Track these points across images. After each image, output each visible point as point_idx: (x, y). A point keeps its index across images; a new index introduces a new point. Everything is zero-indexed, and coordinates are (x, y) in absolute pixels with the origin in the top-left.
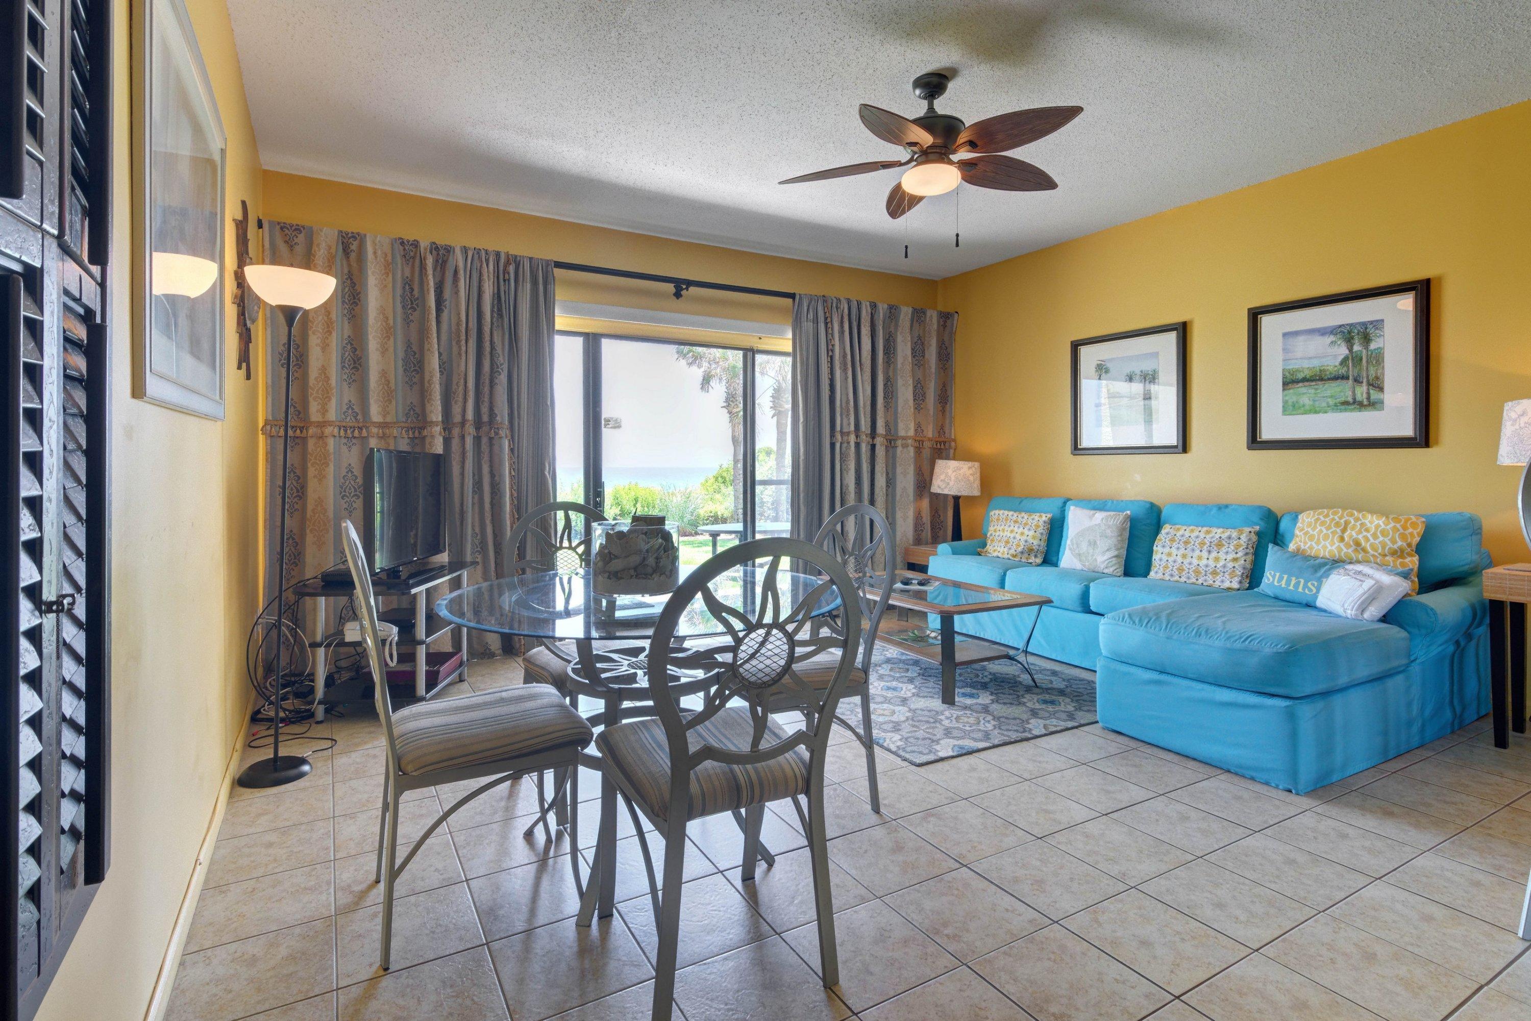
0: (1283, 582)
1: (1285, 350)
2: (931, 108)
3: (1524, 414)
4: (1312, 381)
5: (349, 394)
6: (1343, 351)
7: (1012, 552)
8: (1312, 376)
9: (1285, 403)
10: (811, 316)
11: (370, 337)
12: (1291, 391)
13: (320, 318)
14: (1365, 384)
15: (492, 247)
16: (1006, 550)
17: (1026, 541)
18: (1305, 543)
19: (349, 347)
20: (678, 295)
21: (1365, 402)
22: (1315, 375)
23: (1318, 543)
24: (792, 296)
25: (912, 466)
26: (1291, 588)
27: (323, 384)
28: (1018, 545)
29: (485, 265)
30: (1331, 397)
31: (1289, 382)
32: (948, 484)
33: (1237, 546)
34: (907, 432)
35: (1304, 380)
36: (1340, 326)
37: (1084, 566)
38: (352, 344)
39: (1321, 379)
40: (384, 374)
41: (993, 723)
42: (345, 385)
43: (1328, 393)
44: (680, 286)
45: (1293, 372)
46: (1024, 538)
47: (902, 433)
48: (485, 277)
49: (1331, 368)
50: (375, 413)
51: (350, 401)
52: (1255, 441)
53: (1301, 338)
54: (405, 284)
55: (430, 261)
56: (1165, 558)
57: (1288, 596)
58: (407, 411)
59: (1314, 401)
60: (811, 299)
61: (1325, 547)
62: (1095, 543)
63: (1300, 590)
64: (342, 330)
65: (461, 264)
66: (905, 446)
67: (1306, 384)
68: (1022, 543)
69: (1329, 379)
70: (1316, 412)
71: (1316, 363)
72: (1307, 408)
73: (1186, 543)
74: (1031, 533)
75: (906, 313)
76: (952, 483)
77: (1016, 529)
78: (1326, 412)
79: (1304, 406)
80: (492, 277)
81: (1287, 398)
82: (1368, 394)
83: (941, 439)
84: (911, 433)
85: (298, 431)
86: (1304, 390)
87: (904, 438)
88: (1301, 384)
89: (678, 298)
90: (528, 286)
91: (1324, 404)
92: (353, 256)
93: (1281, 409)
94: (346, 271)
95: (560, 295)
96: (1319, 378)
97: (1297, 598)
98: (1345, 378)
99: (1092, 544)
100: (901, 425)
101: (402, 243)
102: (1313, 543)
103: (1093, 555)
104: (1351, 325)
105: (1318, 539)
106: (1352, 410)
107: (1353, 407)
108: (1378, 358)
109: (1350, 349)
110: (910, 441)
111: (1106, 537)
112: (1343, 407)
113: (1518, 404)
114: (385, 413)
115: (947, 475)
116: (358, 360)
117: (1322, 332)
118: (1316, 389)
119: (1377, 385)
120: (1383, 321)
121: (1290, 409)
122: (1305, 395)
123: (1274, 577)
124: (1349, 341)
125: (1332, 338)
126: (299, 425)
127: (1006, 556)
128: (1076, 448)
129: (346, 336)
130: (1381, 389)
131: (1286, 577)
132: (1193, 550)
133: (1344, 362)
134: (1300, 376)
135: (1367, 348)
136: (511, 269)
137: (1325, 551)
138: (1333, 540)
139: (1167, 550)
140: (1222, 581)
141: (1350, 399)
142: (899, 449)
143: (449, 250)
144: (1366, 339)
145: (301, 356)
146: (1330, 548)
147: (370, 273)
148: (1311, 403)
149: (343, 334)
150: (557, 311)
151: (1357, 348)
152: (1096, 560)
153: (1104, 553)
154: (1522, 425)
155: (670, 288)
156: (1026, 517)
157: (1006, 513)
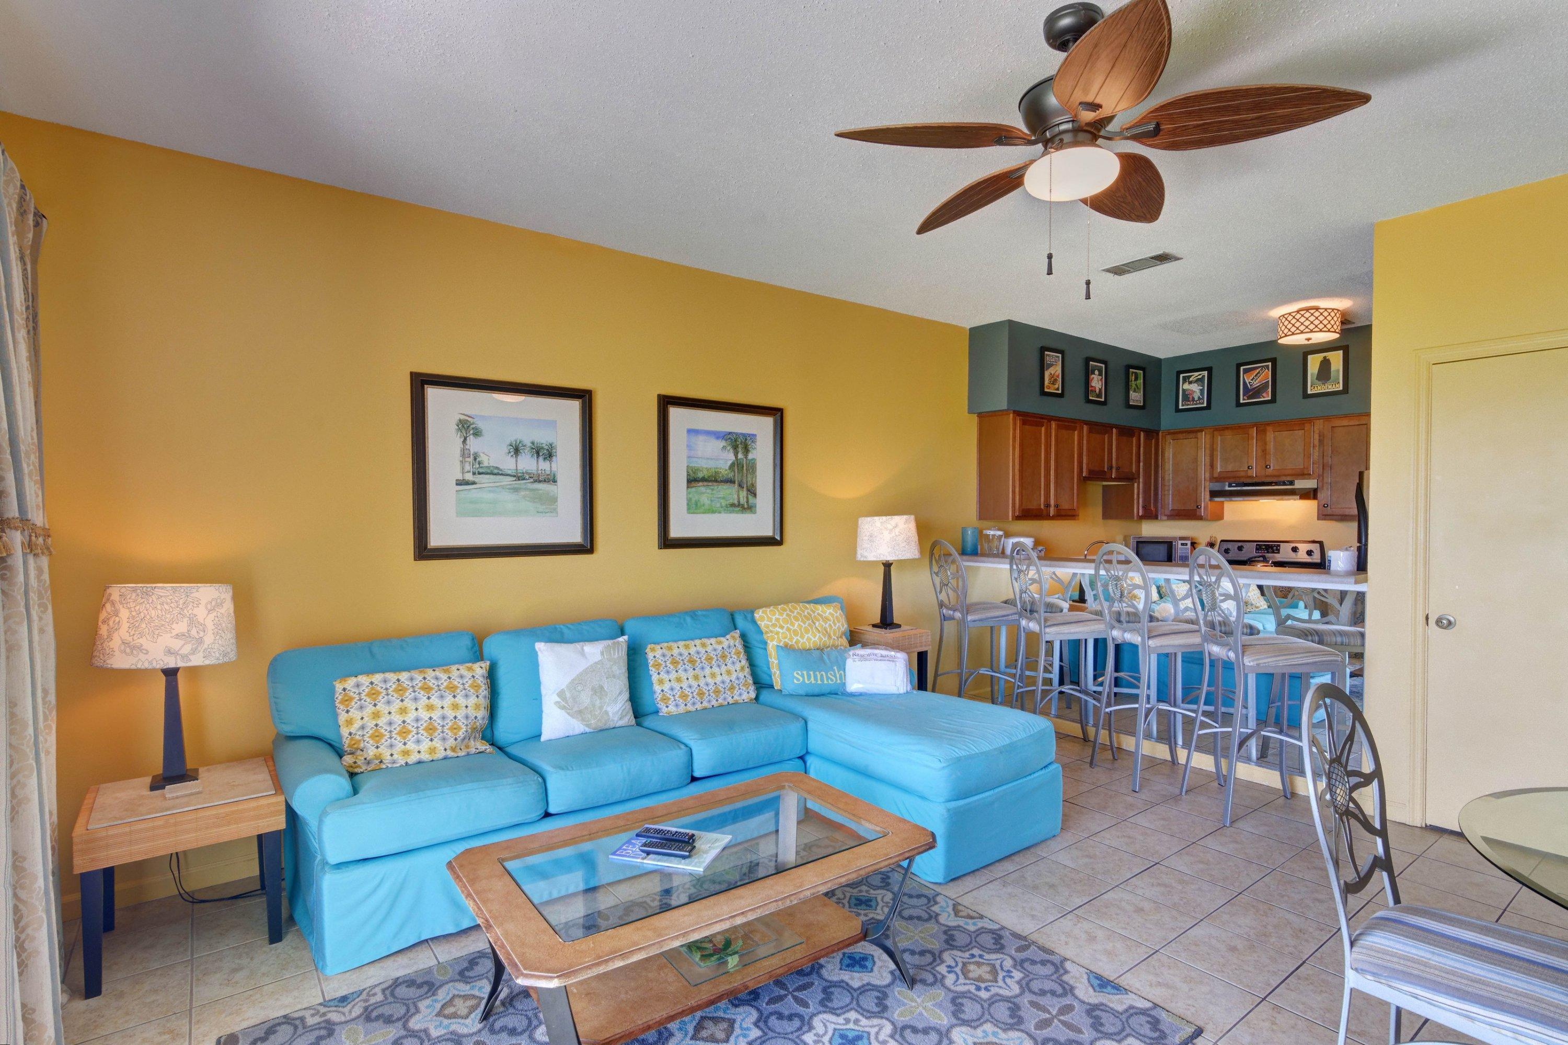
0: (812, 679)
1: (689, 447)
4: (711, 481)
6: (731, 457)
7: (451, 742)
8: (709, 477)
9: (689, 500)
12: (693, 489)
14: (745, 489)
16: (437, 743)
17: (467, 717)
21: (746, 506)
22: (712, 476)
28: (454, 729)
30: (724, 498)
31: (692, 481)
32: (200, 641)
33: (738, 653)
35: (704, 480)
36: (730, 433)
37: (587, 726)
39: (716, 481)
43: (721, 494)
45: (695, 471)
46: (460, 714)
49: (723, 471)
52: (665, 540)
53: (701, 438)
56: (677, 686)
59: (712, 501)
62: (602, 687)
67: (705, 483)
68: (462, 722)
69: (722, 481)
70: (713, 512)
71: (712, 465)
72: (707, 507)
74: (472, 701)
76: (209, 639)
78: (720, 513)
79: (704, 505)
81: (690, 496)
82: (747, 498)
86: (703, 489)
88: (701, 484)
91: (718, 505)
93: (685, 507)
96: (713, 479)
98: (731, 481)
99: (599, 691)
103: (601, 708)
104: (737, 434)
106: (737, 512)
107: (737, 509)
108: (752, 467)
109: (736, 455)
112: (731, 509)
115: (192, 621)
117: (718, 435)
118: (713, 490)
119: (752, 492)
120: (756, 435)
121: (693, 507)
122: (704, 494)
123: (803, 676)
124: (735, 448)
125: (722, 443)
127: (440, 754)
128: (423, 551)
130: (755, 495)
131: (812, 673)
132: (703, 668)
133: (732, 466)
134: (700, 475)
135: (746, 458)
139: (673, 675)
140: (740, 695)
141: (736, 502)
144: (746, 450)
148: (709, 502)
151: (740, 456)
152: (606, 713)
157: (364, 680)
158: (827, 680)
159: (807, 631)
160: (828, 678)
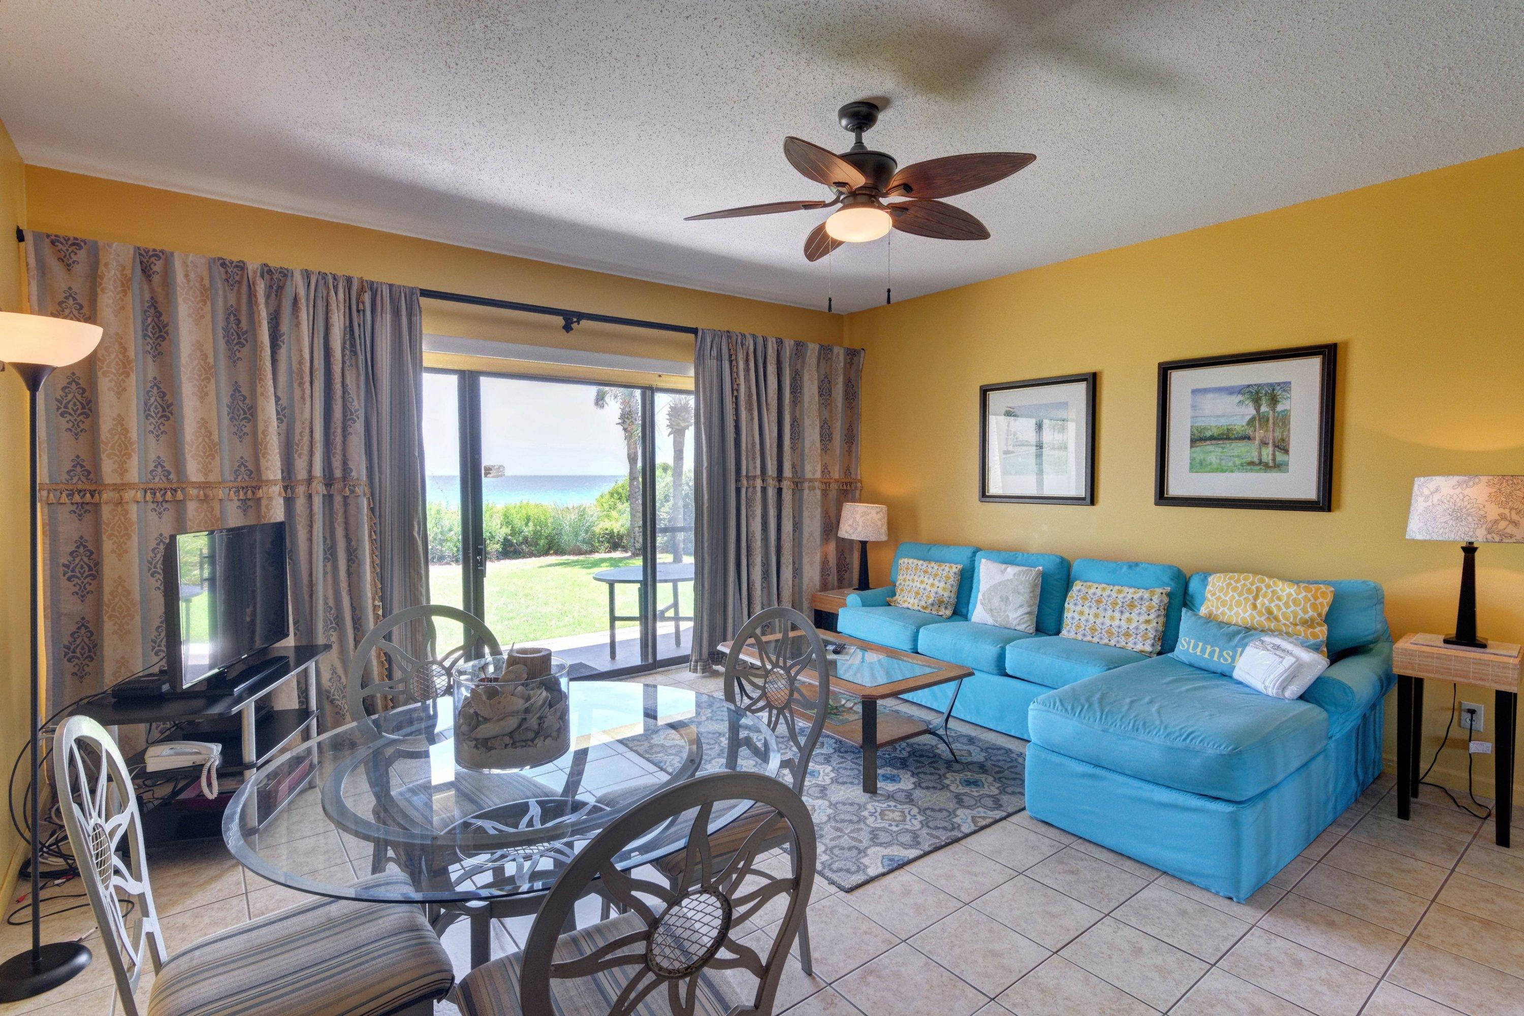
0: (1199, 650)
1: (1193, 407)
2: (859, 142)
3: (1437, 490)
4: (1221, 439)
5: (156, 449)
6: (1250, 411)
7: (923, 603)
8: (1219, 435)
9: (1192, 460)
10: (714, 353)
11: (184, 379)
12: (1198, 449)
13: (113, 356)
14: (1271, 445)
15: (342, 270)
16: (916, 601)
17: (936, 593)
18: (1218, 608)
19: (155, 390)
20: (567, 328)
21: (1271, 464)
22: (1223, 434)
23: (1231, 609)
24: (694, 331)
25: (819, 510)
26: (1206, 656)
27: (120, 438)
28: (928, 597)
29: (332, 293)
30: (1238, 456)
31: (1197, 439)
32: (856, 529)
33: (1149, 608)
34: (814, 474)
35: (1212, 438)
36: (1249, 386)
37: (996, 621)
38: (159, 388)
39: (1228, 438)
40: (203, 424)
41: (920, 818)
42: (151, 439)
43: (1236, 453)
44: (570, 319)
45: (1202, 430)
46: (934, 590)
47: (808, 475)
48: (334, 306)
49: (1238, 428)
50: (194, 471)
51: (159, 458)
52: (1162, 497)
53: (1210, 396)
54: (229, 315)
55: (261, 288)
56: (1077, 617)
57: (1203, 664)
58: (236, 468)
59: (1221, 460)
60: (715, 334)
61: (1237, 614)
62: (1007, 598)
63: (1215, 659)
64: (145, 370)
65: (302, 292)
66: (812, 488)
67: (1214, 442)
68: (933, 595)
69: (1236, 439)
70: (1223, 471)
71: (1224, 422)
72: (1215, 466)
73: (1099, 602)
74: (942, 585)
75: (812, 349)
76: (860, 529)
77: (926, 579)
78: (1232, 472)
79: (1211, 464)
80: (342, 306)
81: (1195, 455)
82: (1274, 455)
83: (847, 480)
84: (818, 475)
85: (88, 495)
86: (1211, 448)
87: (811, 481)
88: (1208, 442)
89: (568, 332)
90: (388, 317)
91: (1230, 464)
92: (156, 279)
93: (1188, 466)
94: (147, 297)
95: (429, 328)
96: (1225, 437)
97: (1212, 667)
98: (1247, 438)
99: (1005, 600)
100: (808, 468)
101: (223, 265)
102: (1226, 609)
103: (1005, 611)
104: (1259, 385)
105: (1231, 605)
106: (1257, 471)
107: (1258, 468)
108: (1284, 420)
109: (1258, 409)
110: (817, 484)
111: (1019, 593)
112: (1249, 467)
113: (1431, 480)
114: (206, 470)
115: (854, 520)
116: (168, 407)
117: (1231, 391)
118: (1223, 448)
119: (1282, 446)
120: (1290, 383)
121: (1197, 466)
122: (1212, 453)
123: (1189, 643)
124: (1257, 401)
125: (1240, 397)
126: (88, 488)
127: (916, 608)
128: (984, 494)
129: (150, 377)
130: (1286, 451)
131: (1201, 644)
132: (1106, 610)
133: (1251, 422)
134: (1208, 434)
135: (1274, 410)
136: (367, 297)
137: (1237, 618)
138: (1245, 607)
139: (1079, 608)
140: (1135, 643)
141: (1256, 460)
142: (806, 492)
143: (285, 274)
144: (1274, 401)
145: (89, 402)
146: (1242, 615)
147: (180, 300)
148: (1218, 461)
149: (145, 375)
150: (424, 348)
151: (1264, 408)
152: (1008, 616)
153: (1016, 610)
154: (1435, 502)
155: (560, 321)
156: (936, 568)
157: (916, 561)
158: (1219, 658)
159: (1238, 604)
160: (1221, 655)
